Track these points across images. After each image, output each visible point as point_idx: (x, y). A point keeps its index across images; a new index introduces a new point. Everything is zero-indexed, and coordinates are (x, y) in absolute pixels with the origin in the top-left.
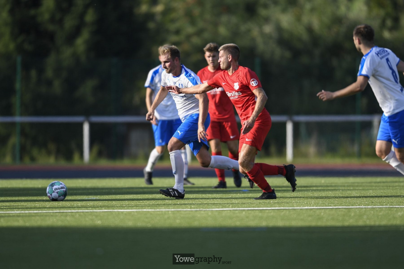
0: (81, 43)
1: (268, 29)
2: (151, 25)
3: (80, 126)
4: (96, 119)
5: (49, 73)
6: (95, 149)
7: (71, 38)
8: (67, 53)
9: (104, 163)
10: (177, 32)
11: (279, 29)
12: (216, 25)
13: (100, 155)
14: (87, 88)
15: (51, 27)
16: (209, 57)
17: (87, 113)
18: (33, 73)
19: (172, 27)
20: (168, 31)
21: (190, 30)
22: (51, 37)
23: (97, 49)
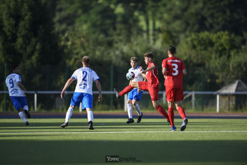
0: (34, 58)
1: (118, 53)
2: (66, 51)
3: (33, 95)
4: (39, 92)
6: (40, 106)
7: (30, 56)
8: (28, 62)
9: (44, 112)
10: (77, 54)
11: (122, 53)
12: (94, 51)
13: (42, 108)
14: (37, 79)
15: (21, 51)
17: (36, 90)
19: (75, 51)
20: (73, 53)
21: (83, 52)
22: (21, 55)
23: (41, 61)
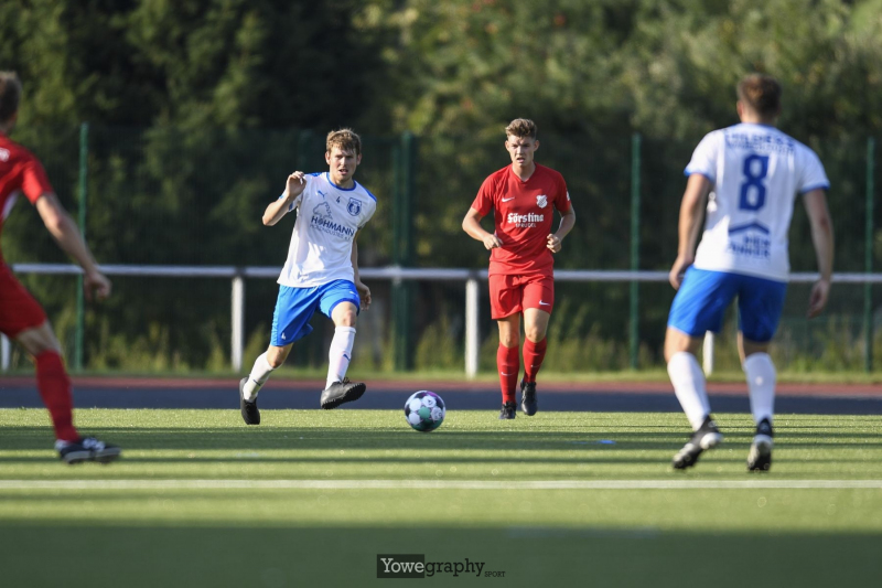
0: (226, 93)
1: (660, 68)
2: (390, 55)
3: (227, 284)
4: (253, 271)
5: (153, 164)
7: (203, 85)
8: (195, 116)
10: (451, 72)
11: (685, 66)
12: (540, 57)
15: (158, 57)
16: (515, 146)
18: (116, 162)
19: (439, 61)
20: (428, 70)
21: (481, 68)
22: (159, 78)
